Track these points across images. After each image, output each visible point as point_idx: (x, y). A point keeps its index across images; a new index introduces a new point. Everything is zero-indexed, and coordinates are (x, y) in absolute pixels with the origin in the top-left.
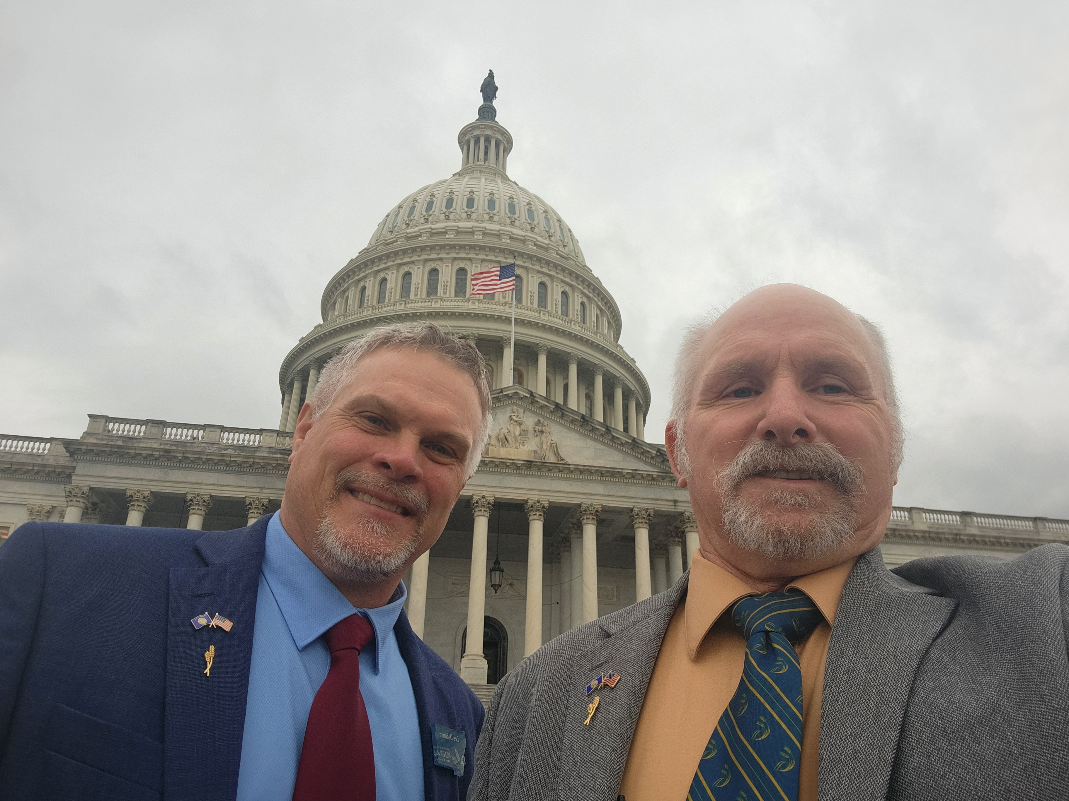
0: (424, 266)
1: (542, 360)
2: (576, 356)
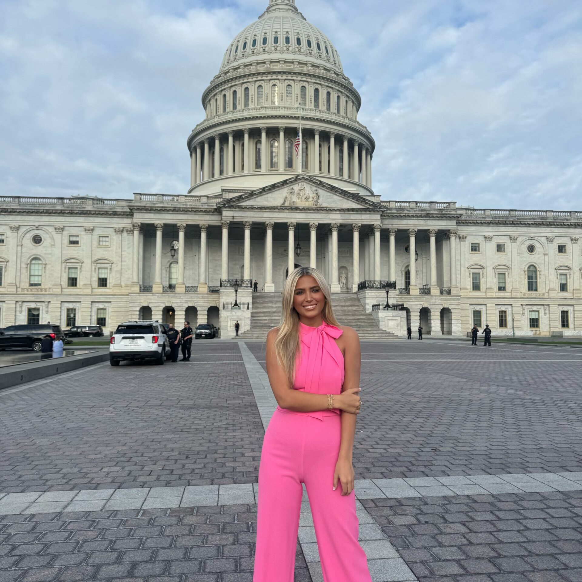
0: (255, 84)
1: (317, 137)
2: (334, 133)
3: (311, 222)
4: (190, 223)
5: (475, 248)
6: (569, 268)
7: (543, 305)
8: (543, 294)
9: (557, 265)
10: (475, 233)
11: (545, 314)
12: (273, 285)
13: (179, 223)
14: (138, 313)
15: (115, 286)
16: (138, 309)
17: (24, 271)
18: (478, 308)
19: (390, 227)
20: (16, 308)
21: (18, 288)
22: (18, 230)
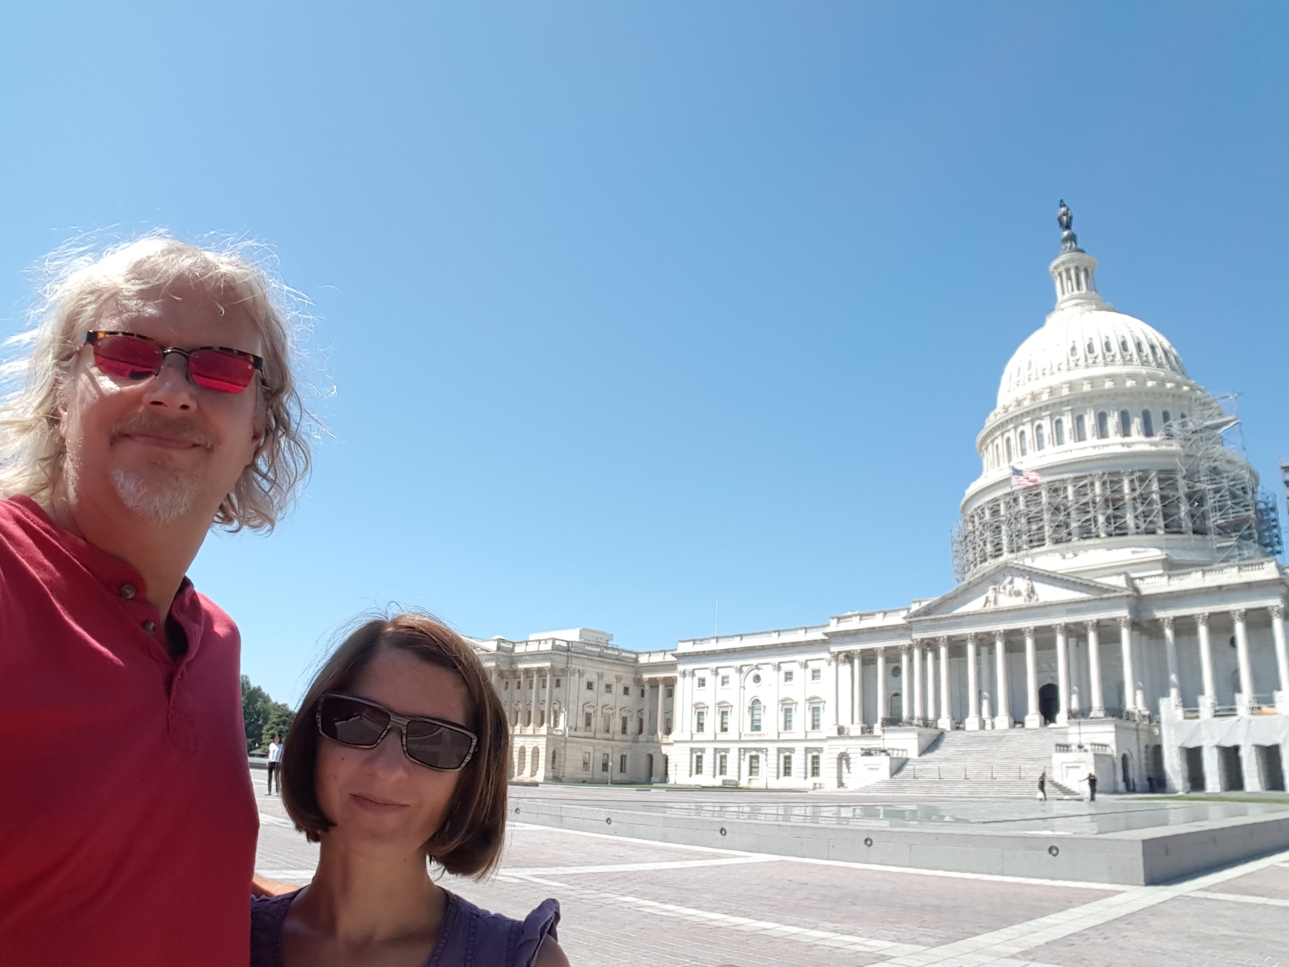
3: (1026, 626)
4: (888, 645)
13: (876, 647)
14: (836, 761)
17: (746, 714)
19: (1160, 616)
20: (740, 755)
21: (740, 734)
22: (740, 670)
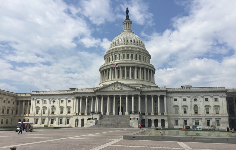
0: (114, 55)
1: (131, 68)
3: (120, 95)
4: (89, 96)
5: (176, 100)
6: (209, 106)
7: (200, 118)
8: (200, 115)
9: (205, 105)
10: (175, 95)
11: (201, 121)
12: (109, 113)
13: (86, 96)
15: (72, 113)
16: (75, 119)
17: (51, 110)
18: (177, 119)
19: (145, 95)
20: (48, 119)
21: (49, 114)
22: (49, 99)
